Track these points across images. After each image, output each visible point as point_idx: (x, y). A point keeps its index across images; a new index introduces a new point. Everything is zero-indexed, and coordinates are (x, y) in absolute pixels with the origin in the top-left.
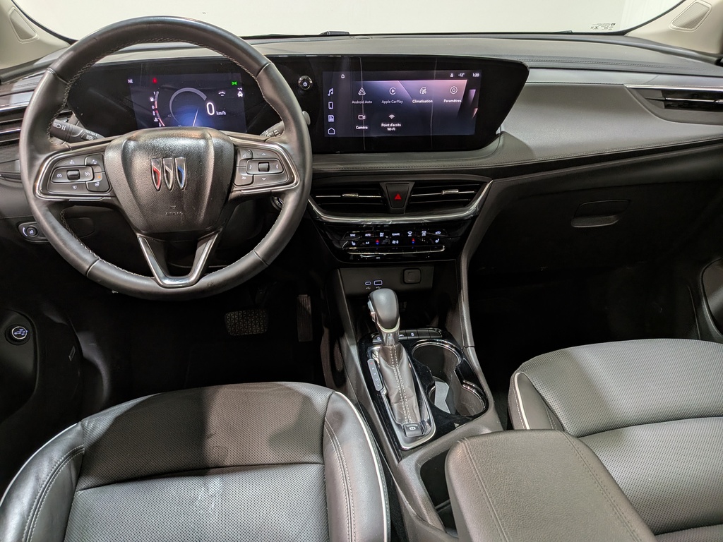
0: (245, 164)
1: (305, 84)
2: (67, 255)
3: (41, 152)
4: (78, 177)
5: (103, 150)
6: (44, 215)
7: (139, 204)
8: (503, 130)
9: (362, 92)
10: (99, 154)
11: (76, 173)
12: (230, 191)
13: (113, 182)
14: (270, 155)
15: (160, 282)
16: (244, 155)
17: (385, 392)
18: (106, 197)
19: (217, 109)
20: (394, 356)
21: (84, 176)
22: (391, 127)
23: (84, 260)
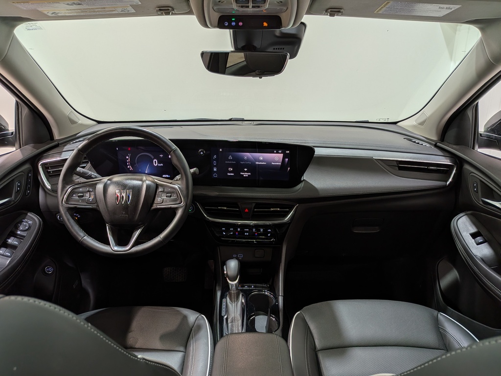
0: (160, 193)
1: (202, 153)
2: (72, 233)
3: (68, 184)
4: (83, 196)
5: (96, 184)
6: (65, 213)
7: (108, 210)
8: (305, 179)
9: (230, 157)
10: (94, 186)
11: (82, 194)
12: (152, 205)
13: (98, 200)
14: (172, 190)
15: (114, 248)
16: (160, 189)
17: (226, 317)
18: (94, 206)
19: (158, 163)
20: (234, 297)
21: (86, 196)
22: (246, 175)
23: (80, 236)
